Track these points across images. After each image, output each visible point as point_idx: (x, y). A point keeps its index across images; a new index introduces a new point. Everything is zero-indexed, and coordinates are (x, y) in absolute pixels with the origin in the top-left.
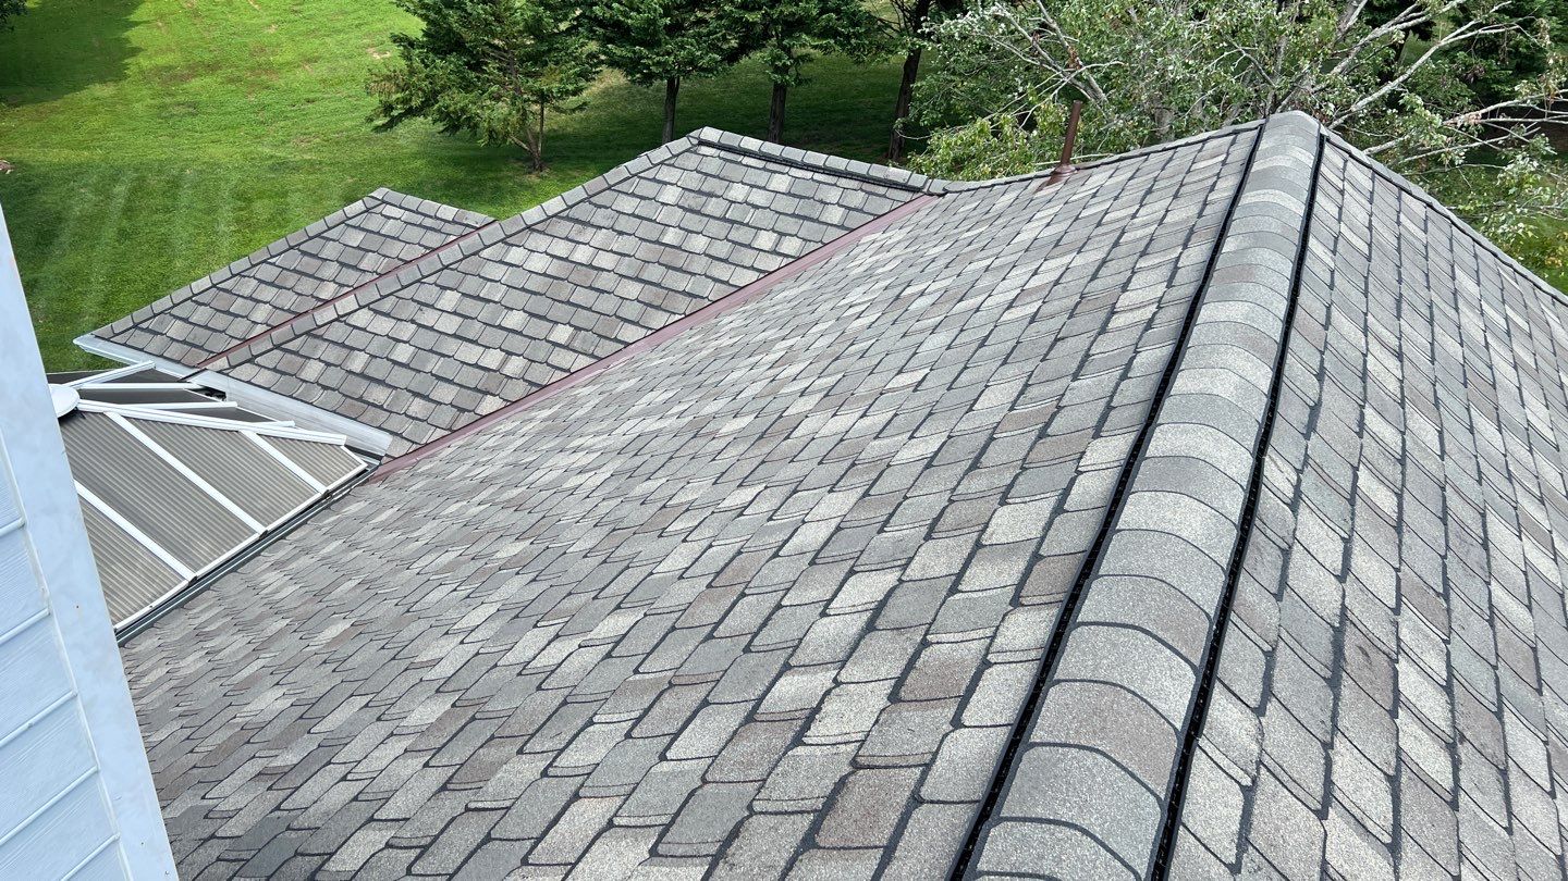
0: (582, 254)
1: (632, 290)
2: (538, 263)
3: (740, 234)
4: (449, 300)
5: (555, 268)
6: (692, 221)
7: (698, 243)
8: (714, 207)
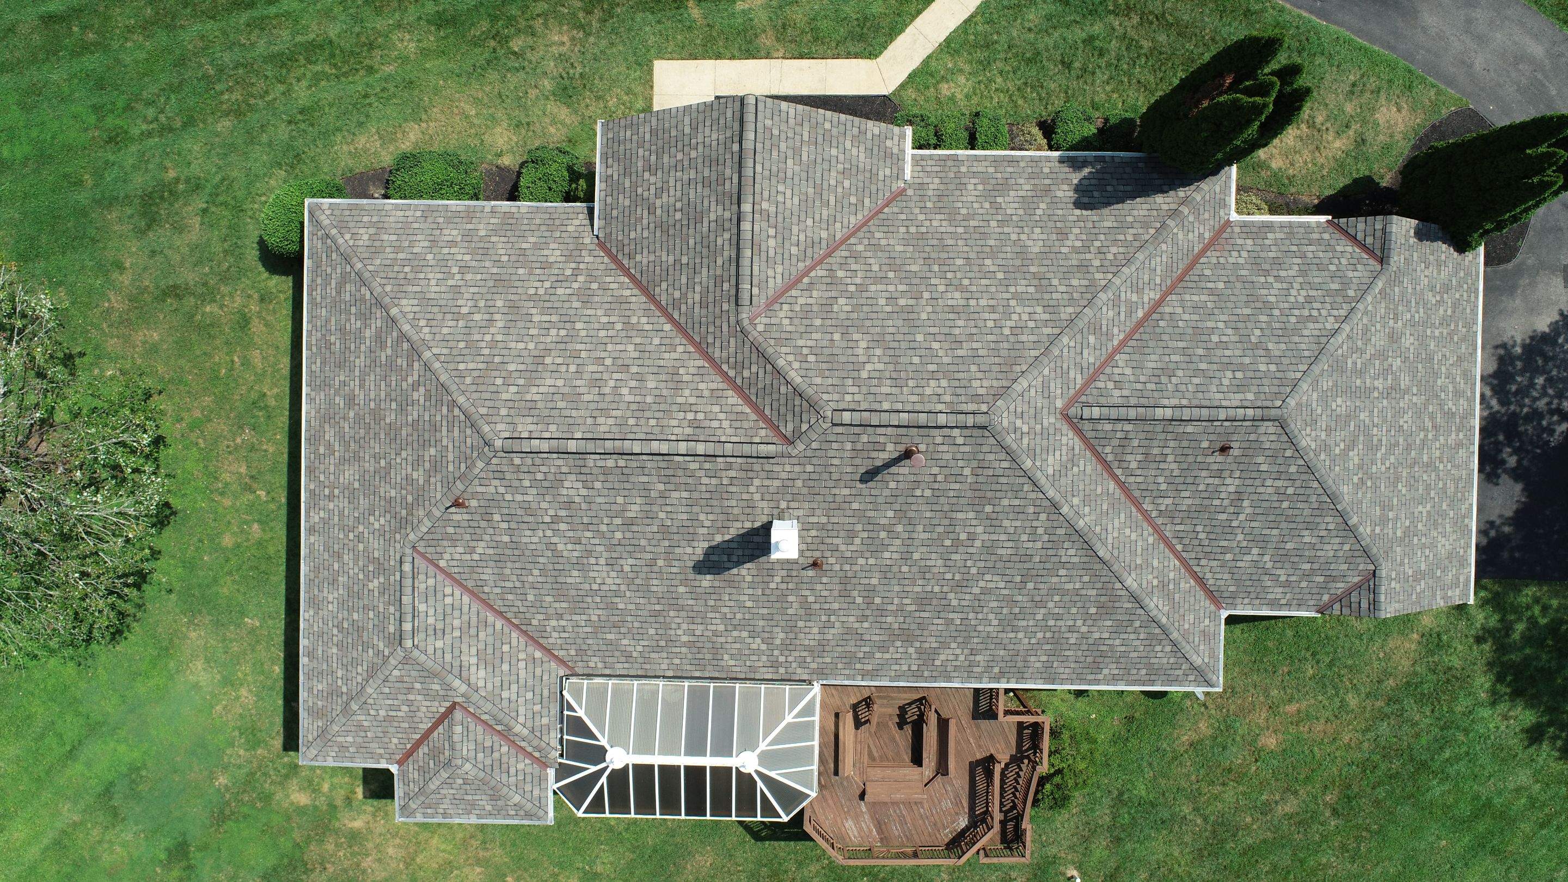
0: (474, 660)
1: (482, 635)
2: (482, 673)
3: (449, 610)
4: (505, 694)
5: (482, 666)
6: (448, 630)
7: (457, 623)
8: (440, 626)
